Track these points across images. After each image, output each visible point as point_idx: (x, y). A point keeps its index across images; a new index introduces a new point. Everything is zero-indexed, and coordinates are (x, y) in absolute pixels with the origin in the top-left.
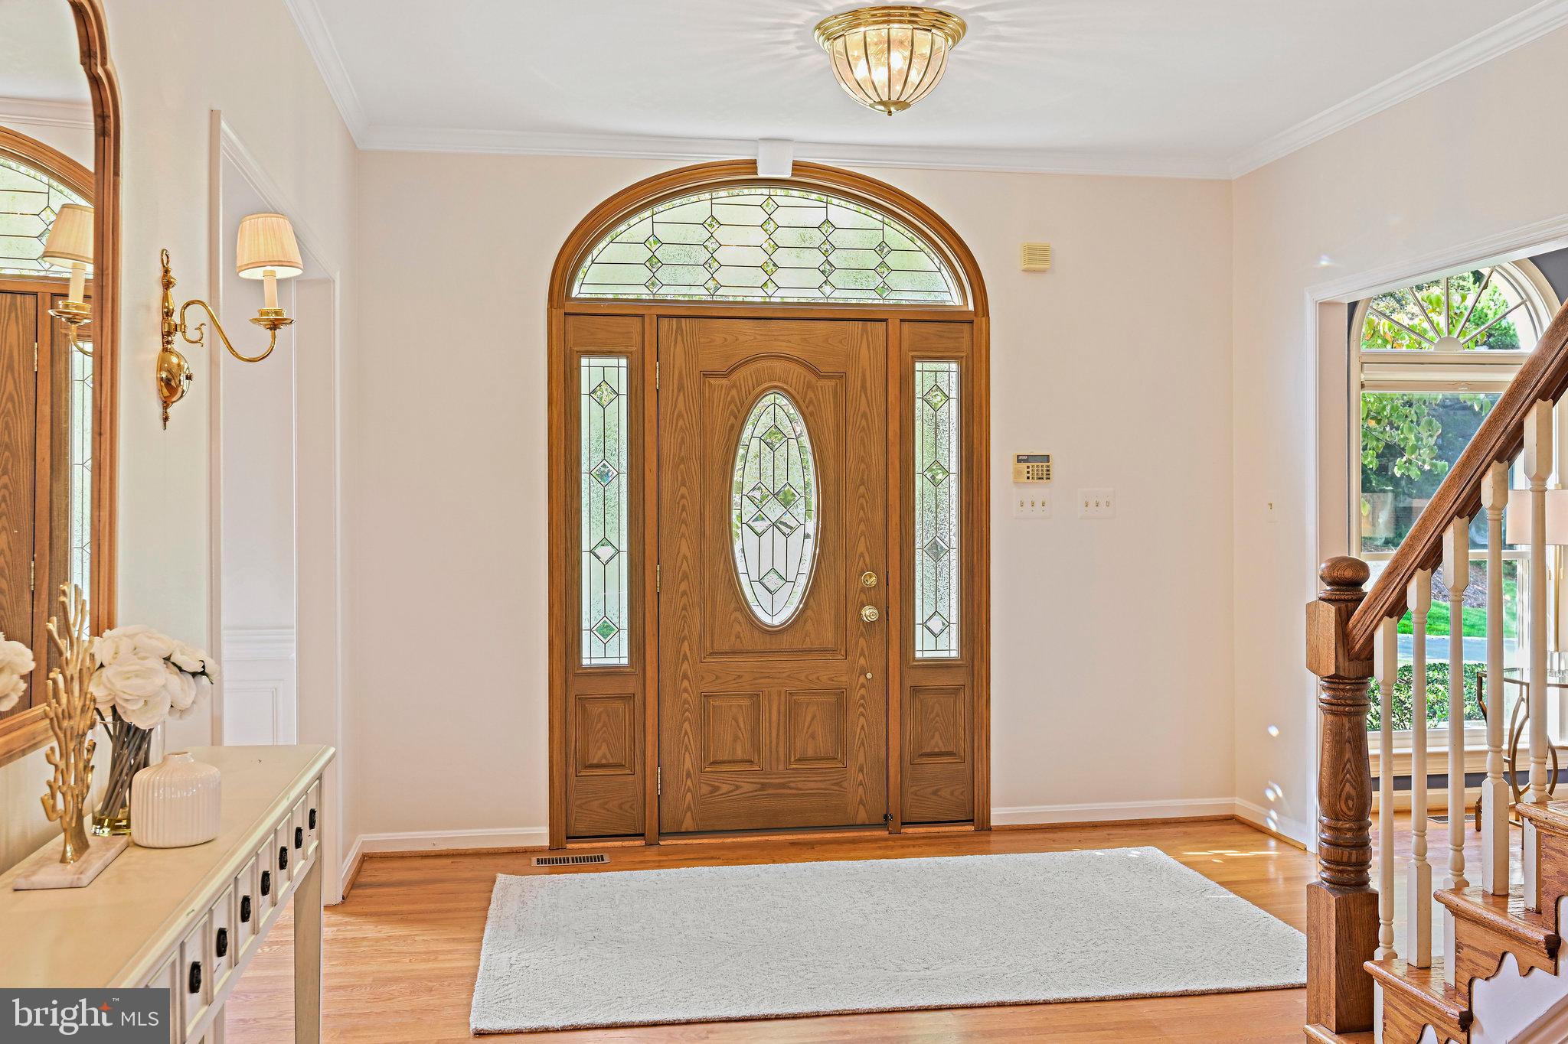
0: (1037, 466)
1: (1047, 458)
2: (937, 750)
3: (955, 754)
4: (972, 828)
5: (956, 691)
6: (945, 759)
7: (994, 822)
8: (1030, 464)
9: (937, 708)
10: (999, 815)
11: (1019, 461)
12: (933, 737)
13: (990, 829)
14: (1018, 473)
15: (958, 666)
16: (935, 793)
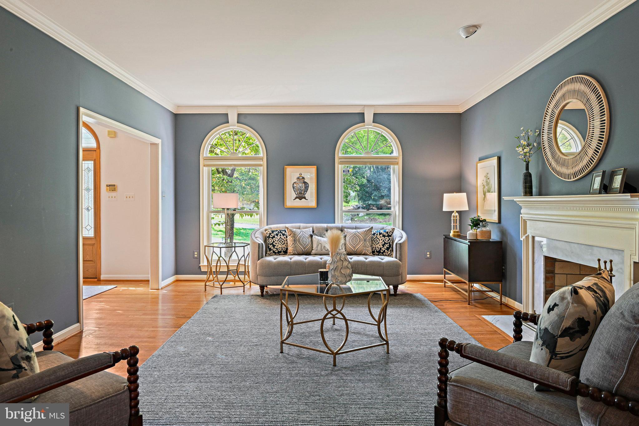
0: (112, 187)
1: (114, 185)
2: (88, 260)
3: (93, 261)
4: (96, 280)
5: (93, 245)
6: (91, 262)
7: (102, 279)
8: (110, 187)
9: (88, 249)
10: (103, 277)
11: (107, 186)
12: (87, 256)
13: (100, 280)
14: (107, 189)
15: (93, 238)
16: (87, 270)
